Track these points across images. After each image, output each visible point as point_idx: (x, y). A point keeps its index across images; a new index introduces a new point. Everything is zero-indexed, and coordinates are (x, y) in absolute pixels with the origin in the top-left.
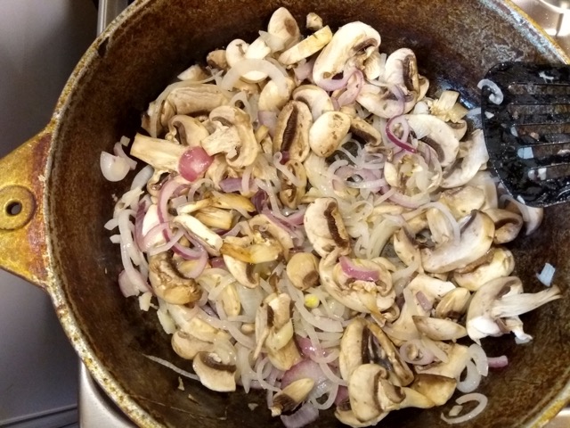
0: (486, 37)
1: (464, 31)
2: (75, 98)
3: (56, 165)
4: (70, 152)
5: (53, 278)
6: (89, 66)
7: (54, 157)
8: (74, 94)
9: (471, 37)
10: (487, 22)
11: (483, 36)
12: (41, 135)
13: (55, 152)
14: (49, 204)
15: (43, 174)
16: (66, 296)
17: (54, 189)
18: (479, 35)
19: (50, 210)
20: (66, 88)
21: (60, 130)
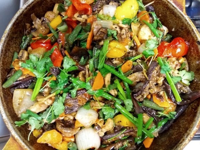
2: (189, 26)
3: (173, 8)
4: (175, 16)
6: (196, 36)
7: (175, 8)
8: (190, 26)
13: (177, 9)
15: (173, 2)
17: (167, 3)
21: (182, 15)
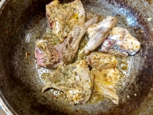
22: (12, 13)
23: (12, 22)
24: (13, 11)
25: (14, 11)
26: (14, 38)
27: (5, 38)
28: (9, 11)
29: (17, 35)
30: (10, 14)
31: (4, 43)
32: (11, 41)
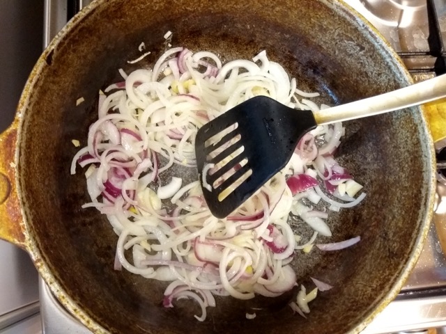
0: (339, 35)
1: (323, 30)
2: (32, 99)
3: (23, 153)
4: (31, 140)
5: (29, 240)
6: (41, 74)
7: (20, 148)
8: (31, 96)
9: (328, 34)
10: (339, 24)
11: (336, 34)
12: (8, 131)
13: (21, 143)
14: (20, 184)
15: (13, 161)
16: (41, 252)
17: (23, 172)
18: (334, 33)
19: (21, 189)
20: (24, 92)
21: (23, 126)
22: (389, 249)
23: (386, 234)
24: (388, 254)
25: (384, 256)
26: (379, 206)
27: (398, 194)
28: (396, 248)
29: (373, 214)
30: (395, 245)
31: (399, 183)
32: (384, 196)
